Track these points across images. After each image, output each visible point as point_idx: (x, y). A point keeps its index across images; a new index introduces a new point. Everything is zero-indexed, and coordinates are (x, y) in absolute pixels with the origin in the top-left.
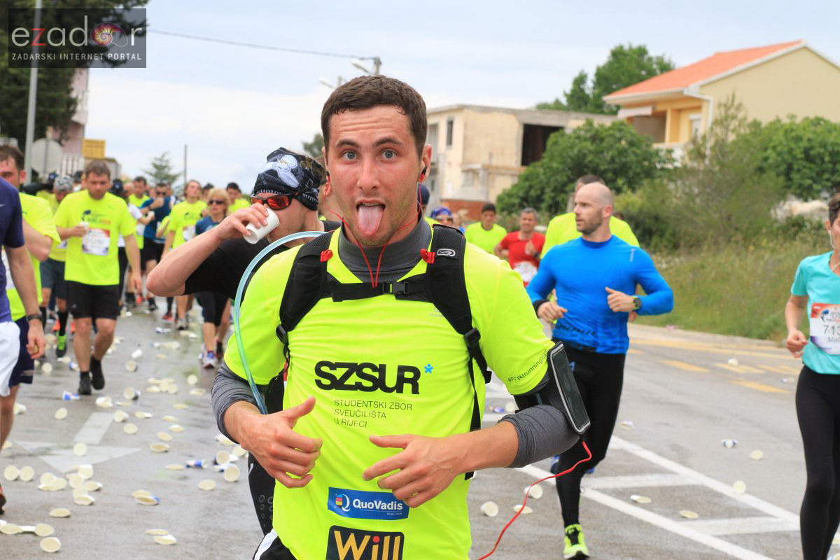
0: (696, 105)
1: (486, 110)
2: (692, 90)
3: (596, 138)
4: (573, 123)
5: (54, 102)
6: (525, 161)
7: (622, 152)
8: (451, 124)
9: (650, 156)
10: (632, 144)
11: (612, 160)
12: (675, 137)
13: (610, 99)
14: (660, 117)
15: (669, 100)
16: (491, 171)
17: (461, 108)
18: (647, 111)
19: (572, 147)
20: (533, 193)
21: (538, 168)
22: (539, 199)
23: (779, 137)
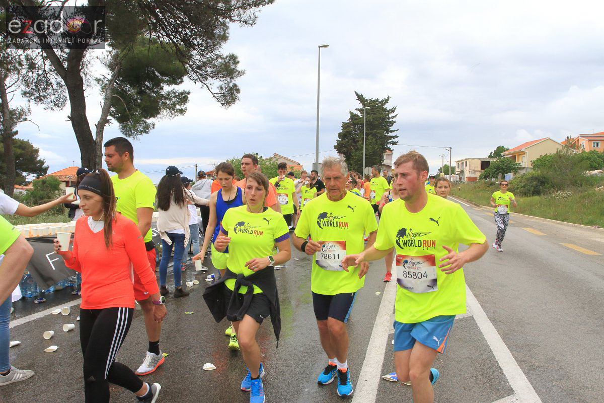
0: (524, 153)
1: (473, 159)
2: (523, 150)
3: (502, 162)
4: (495, 160)
5: (376, 159)
6: (482, 168)
7: (508, 164)
8: (466, 162)
9: (513, 165)
10: (510, 162)
11: (506, 166)
12: (518, 161)
13: (502, 154)
14: (514, 157)
15: (516, 153)
16: (475, 171)
17: (468, 159)
18: (511, 156)
19: (496, 164)
20: (487, 175)
21: (488, 169)
22: (489, 176)
23: (549, 158)
